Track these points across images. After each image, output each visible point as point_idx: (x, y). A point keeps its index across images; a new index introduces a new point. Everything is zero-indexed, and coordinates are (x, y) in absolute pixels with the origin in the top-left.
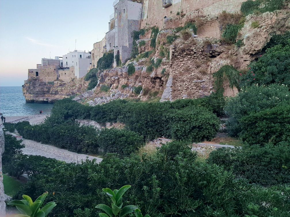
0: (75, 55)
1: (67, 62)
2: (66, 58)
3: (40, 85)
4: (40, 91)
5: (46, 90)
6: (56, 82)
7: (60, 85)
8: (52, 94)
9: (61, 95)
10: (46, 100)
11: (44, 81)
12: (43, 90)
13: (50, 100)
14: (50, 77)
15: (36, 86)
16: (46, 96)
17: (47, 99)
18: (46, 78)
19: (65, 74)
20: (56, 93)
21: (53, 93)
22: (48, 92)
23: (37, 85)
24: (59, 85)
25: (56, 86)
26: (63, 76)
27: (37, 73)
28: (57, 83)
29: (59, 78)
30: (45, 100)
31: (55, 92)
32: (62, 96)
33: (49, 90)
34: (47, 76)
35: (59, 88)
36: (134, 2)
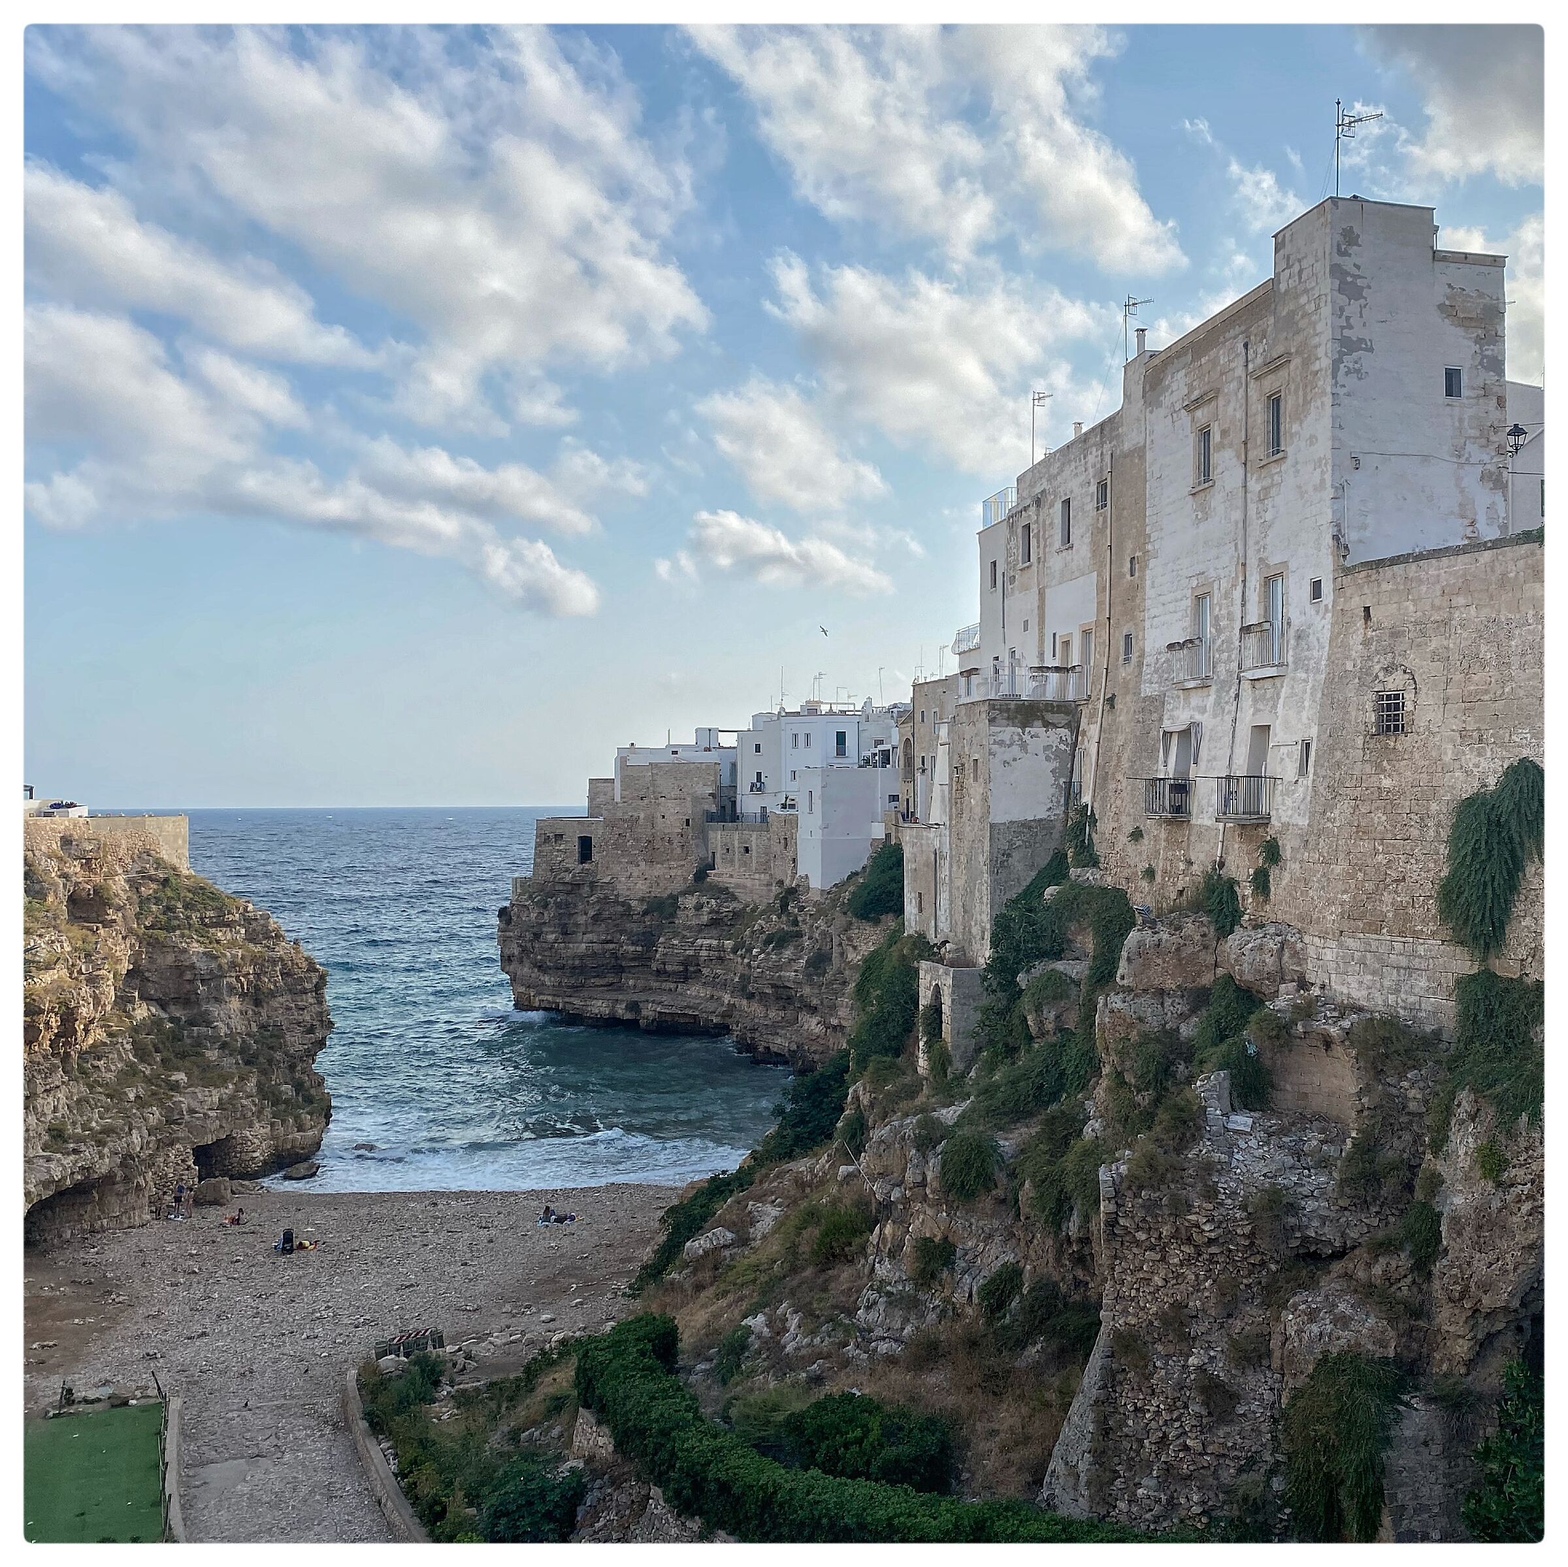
0: (808, 735)
2: (758, 748)
3: (596, 918)
4: (594, 955)
5: (632, 948)
6: (690, 901)
7: (714, 924)
8: (661, 973)
9: (714, 982)
10: (628, 1016)
11: (622, 888)
12: (611, 946)
13: (649, 1011)
14: (658, 870)
15: (577, 925)
16: (631, 982)
17: (635, 1006)
18: (635, 871)
19: (747, 850)
20: (689, 969)
21: (669, 968)
22: (644, 960)
23: (581, 920)
24: (705, 919)
25: (689, 928)
26: (732, 861)
27: (586, 845)
28: (699, 907)
29: (713, 876)
30: (621, 1011)
31: (682, 964)
32: (717, 995)
33: (649, 948)
34: (642, 864)
36: (1023, 727)
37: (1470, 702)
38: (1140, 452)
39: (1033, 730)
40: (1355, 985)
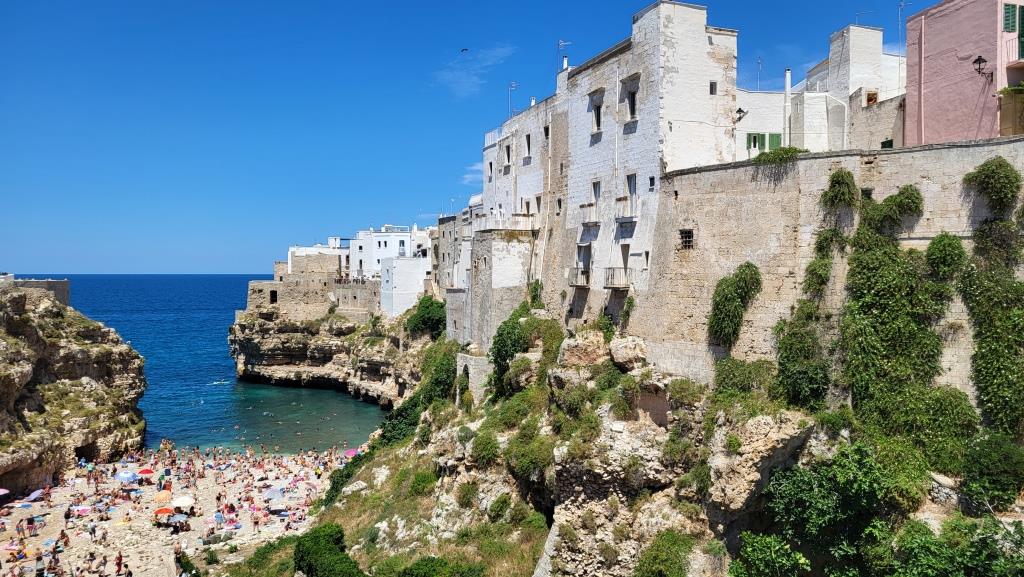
0: (385, 242)
1: (361, 261)
2: (361, 248)
4: (279, 349)
5: (297, 346)
6: (327, 323)
7: (340, 333)
8: (313, 358)
9: (339, 362)
10: (295, 378)
11: (292, 316)
12: (287, 345)
13: (305, 377)
14: (310, 307)
16: (297, 362)
17: (298, 375)
18: (299, 308)
19: (355, 297)
20: (325, 356)
21: (316, 355)
22: (303, 352)
23: (271, 332)
26: (348, 303)
27: (274, 296)
29: (338, 311)
30: (292, 376)
31: (323, 353)
32: (341, 368)
33: (306, 346)
34: (302, 303)
35: (336, 342)
36: (509, 242)
37: (724, 235)
38: (566, 114)
39: (513, 244)
40: (669, 364)
